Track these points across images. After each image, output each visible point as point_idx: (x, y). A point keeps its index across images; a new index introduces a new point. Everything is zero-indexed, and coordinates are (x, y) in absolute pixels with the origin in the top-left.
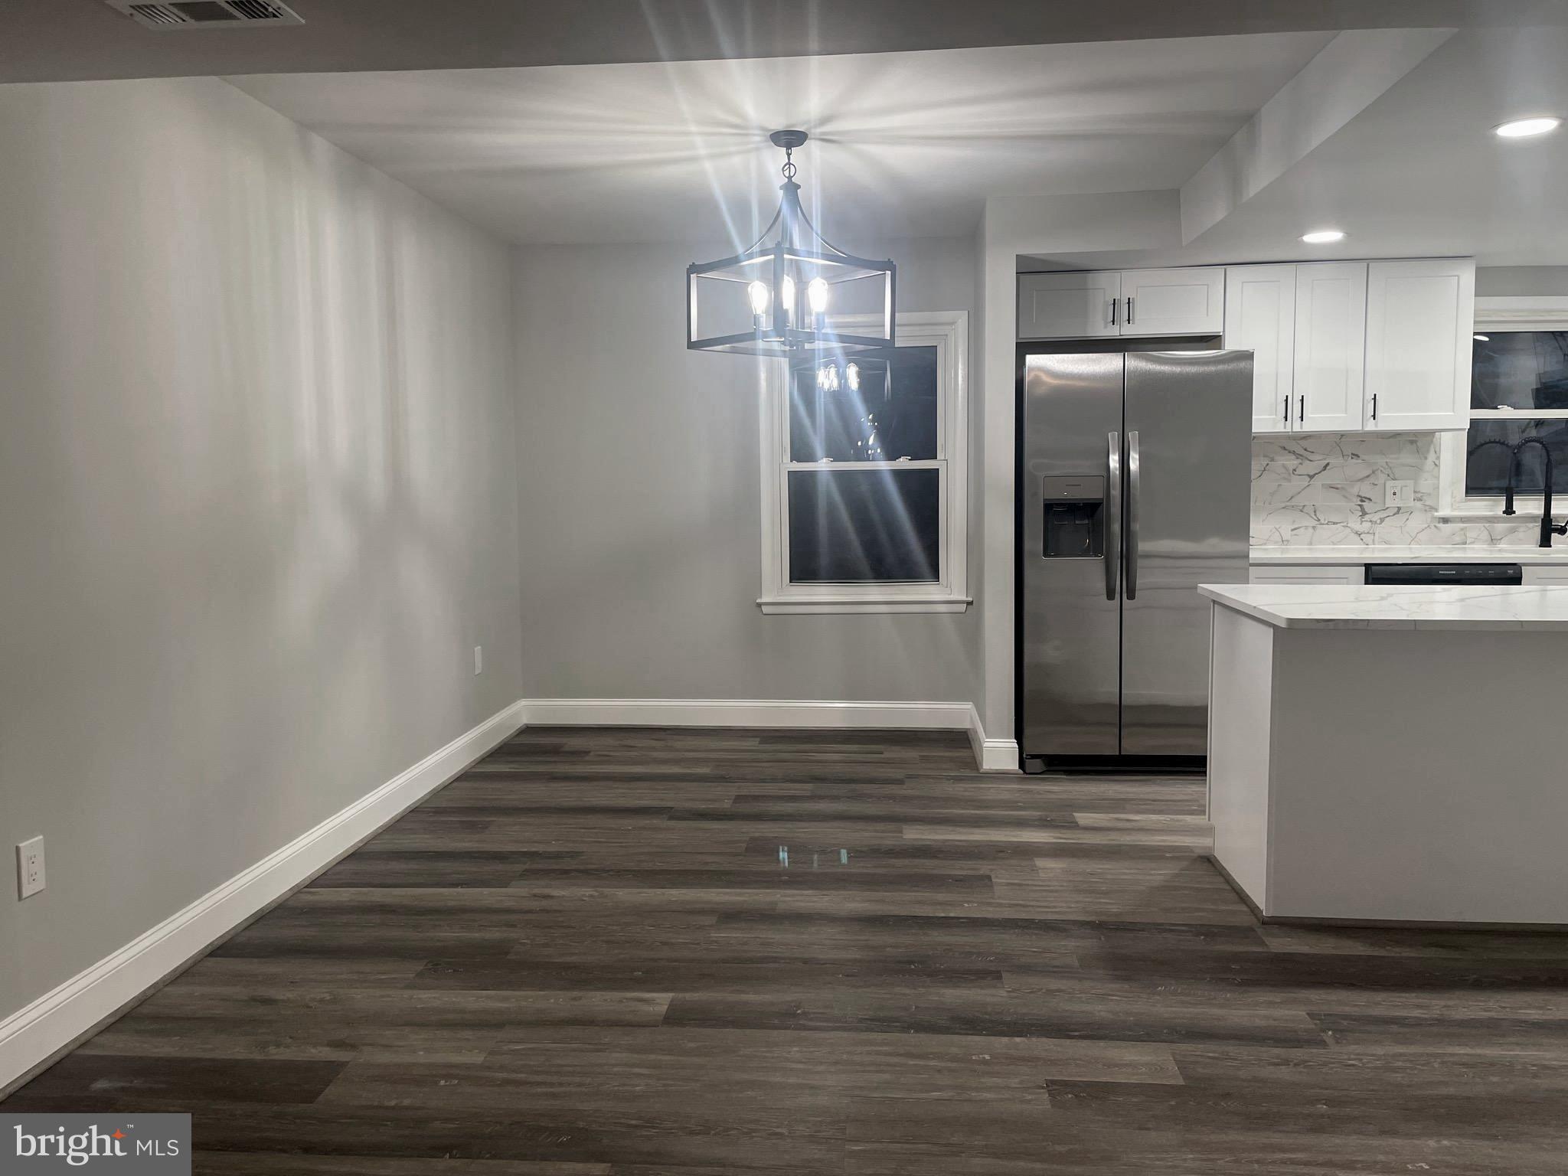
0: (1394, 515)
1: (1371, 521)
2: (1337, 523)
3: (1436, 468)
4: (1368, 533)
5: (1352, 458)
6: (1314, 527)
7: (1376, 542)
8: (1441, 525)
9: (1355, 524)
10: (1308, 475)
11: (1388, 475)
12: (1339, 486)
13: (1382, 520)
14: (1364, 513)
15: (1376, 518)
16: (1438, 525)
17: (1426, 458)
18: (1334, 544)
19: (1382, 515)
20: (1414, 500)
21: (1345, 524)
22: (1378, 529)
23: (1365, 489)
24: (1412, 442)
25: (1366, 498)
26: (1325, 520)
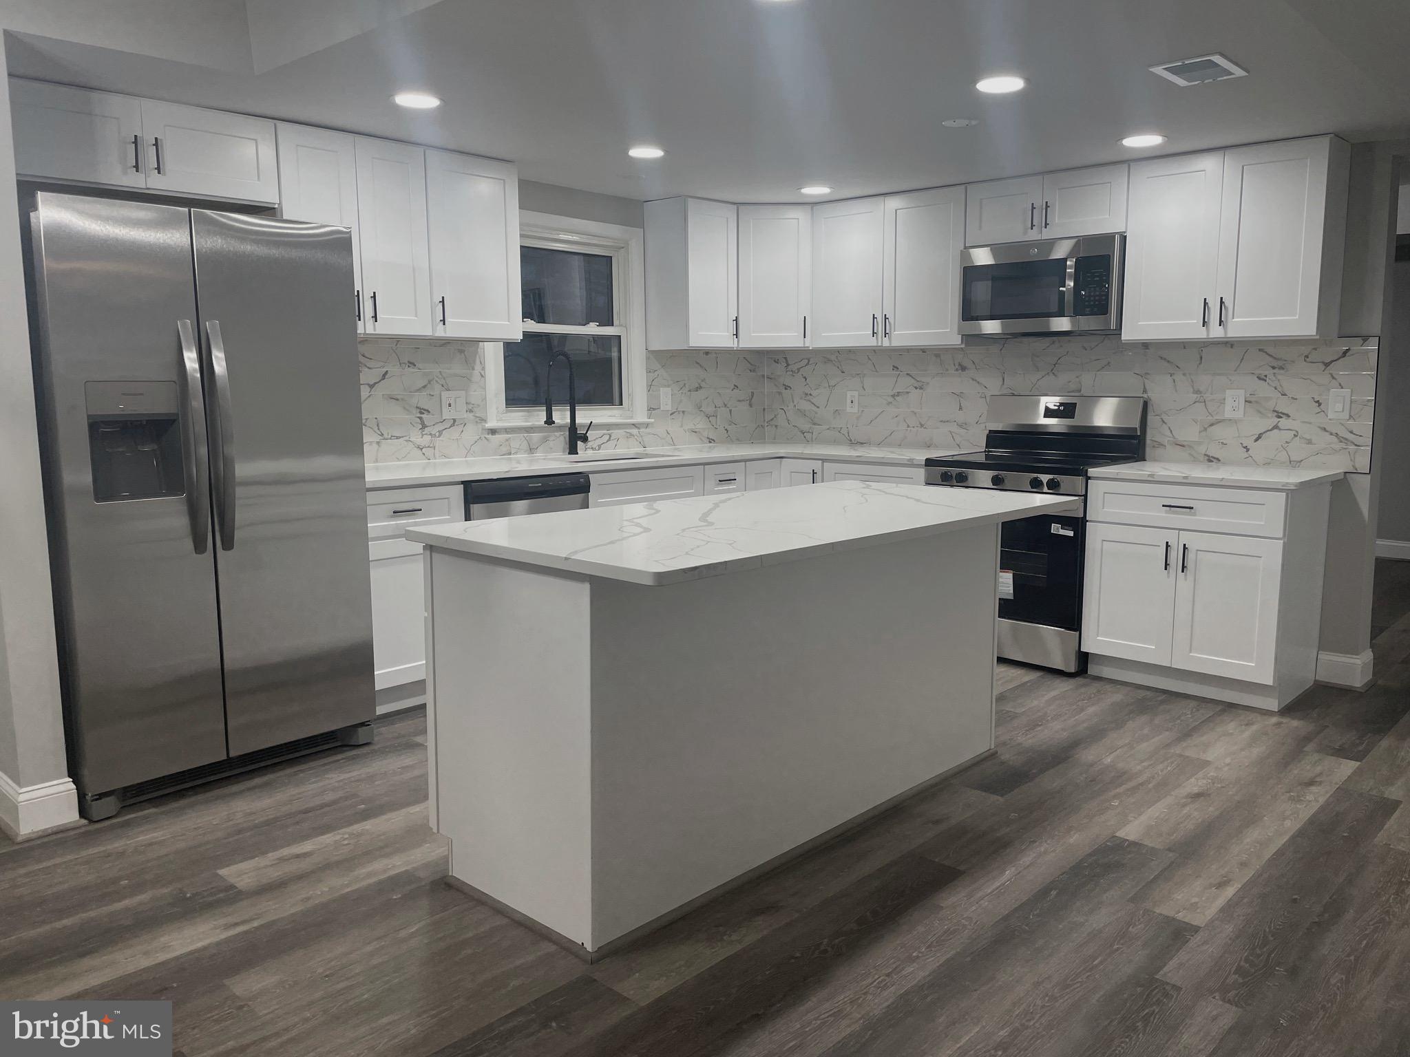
0: (450, 427)
1: (431, 434)
2: (400, 437)
3: (483, 379)
4: (429, 447)
5: (409, 367)
6: (378, 443)
7: (437, 455)
8: (490, 436)
9: (417, 437)
10: (368, 384)
11: (443, 386)
12: (399, 397)
13: (440, 432)
14: (424, 426)
15: (435, 430)
16: (487, 436)
17: (473, 369)
18: (398, 460)
19: (441, 427)
20: (467, 411)
21: (407, 438)
22: (438, 442)
23: (422, 400)
24: (461, 351)
25: (425, 410)
26: (388, 434)
